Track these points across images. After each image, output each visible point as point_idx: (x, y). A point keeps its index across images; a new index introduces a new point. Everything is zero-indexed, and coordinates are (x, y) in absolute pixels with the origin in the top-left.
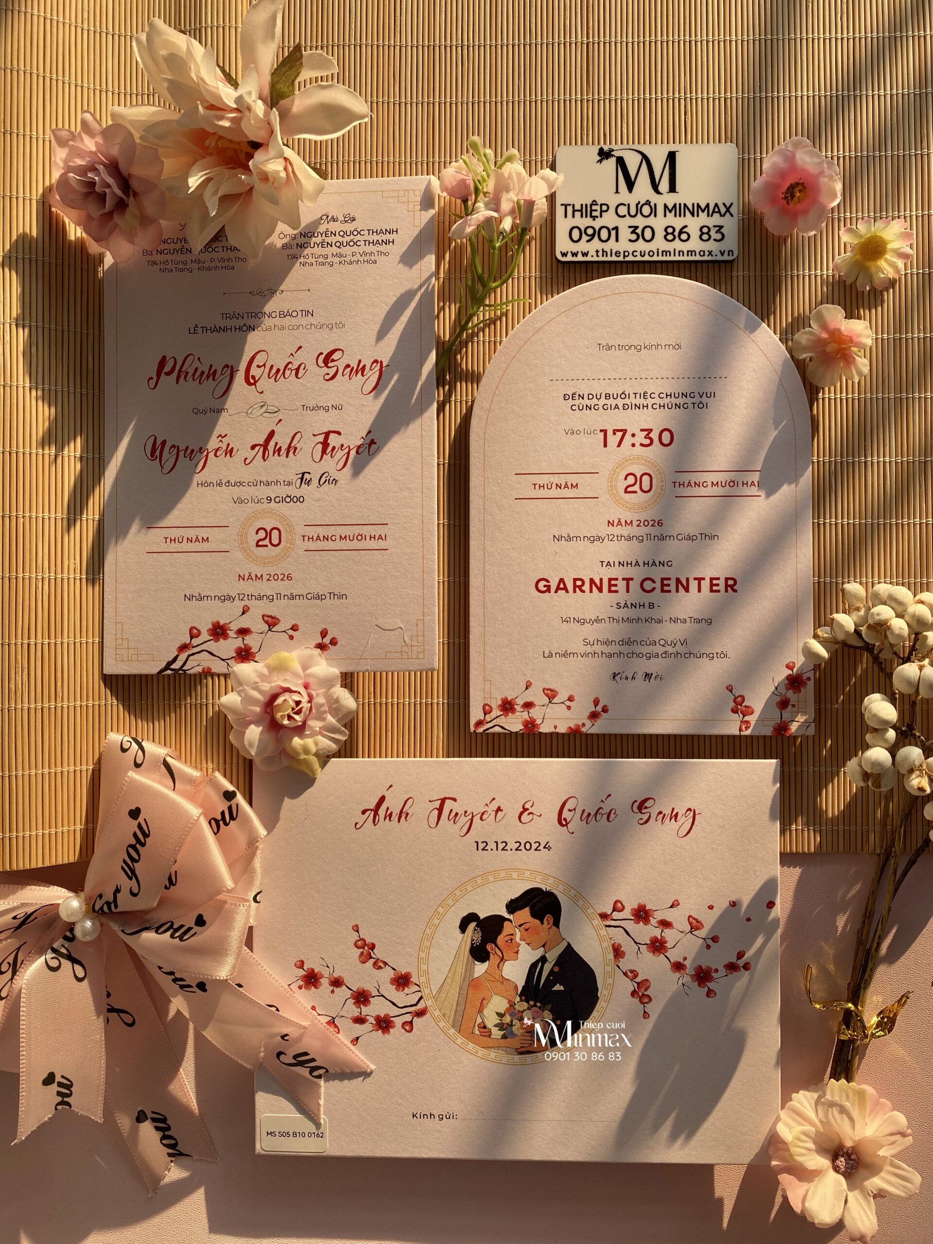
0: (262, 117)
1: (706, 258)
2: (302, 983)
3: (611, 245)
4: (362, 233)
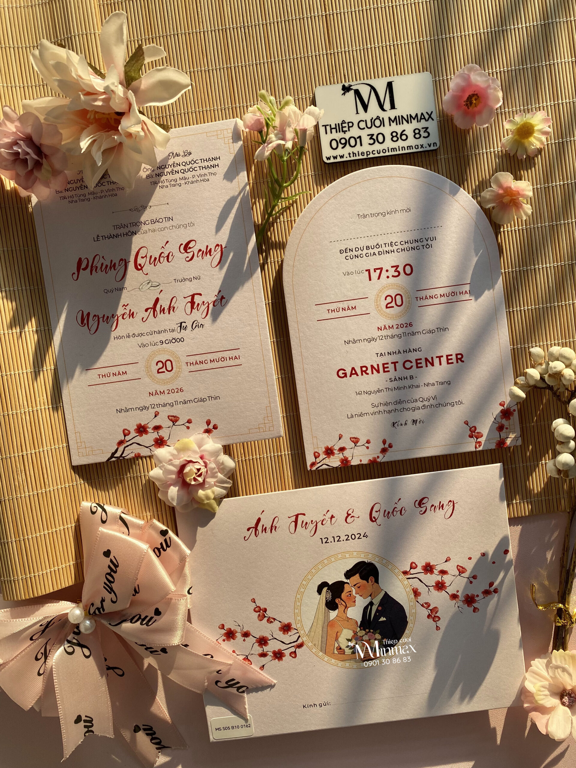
0: (123, 96)
1: (420, 150)
2: (225, 638)
3: (358, 149)
4: (197, 162)
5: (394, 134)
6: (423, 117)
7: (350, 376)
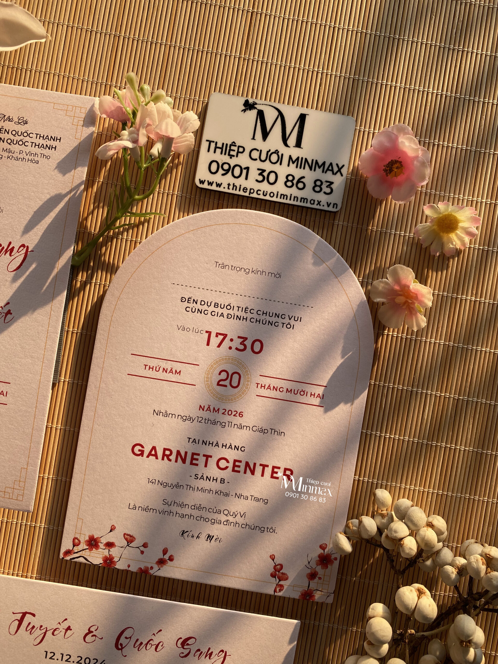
1: (315, 206)
3: (241, 182)
4: (31, 135)
5: (290, 178)
6: (330, 168)
7: (148, 457)
